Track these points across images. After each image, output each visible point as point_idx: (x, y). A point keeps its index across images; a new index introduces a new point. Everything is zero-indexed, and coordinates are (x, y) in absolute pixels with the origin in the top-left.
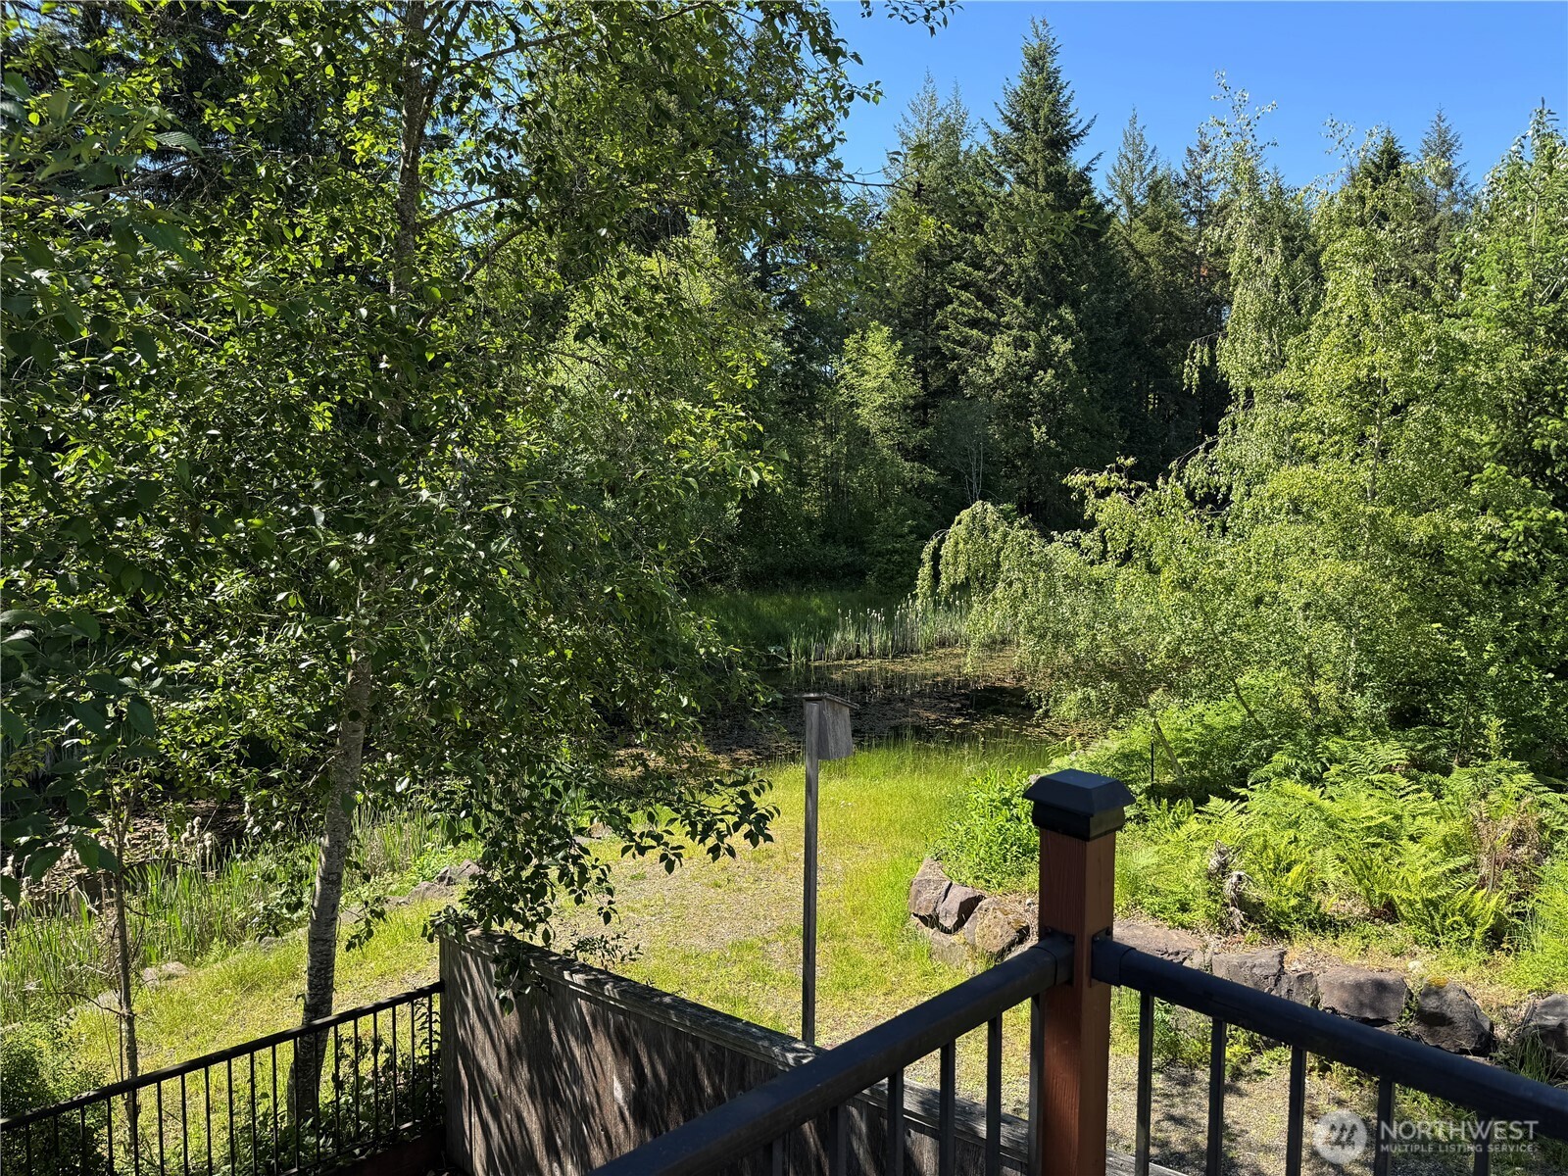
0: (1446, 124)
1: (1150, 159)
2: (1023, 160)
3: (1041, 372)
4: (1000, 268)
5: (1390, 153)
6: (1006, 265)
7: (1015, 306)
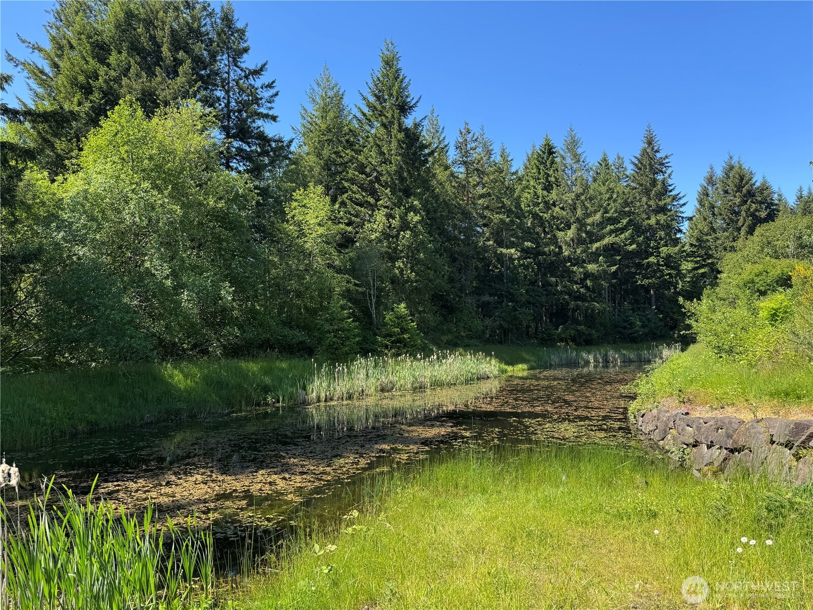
0: (574, 133)
1: (442, 132)
2: (384, 115)
3: (402, 233)
4: (375, 174)
5: (549, 146)
6: (378, 172)
7: (386, 194)
